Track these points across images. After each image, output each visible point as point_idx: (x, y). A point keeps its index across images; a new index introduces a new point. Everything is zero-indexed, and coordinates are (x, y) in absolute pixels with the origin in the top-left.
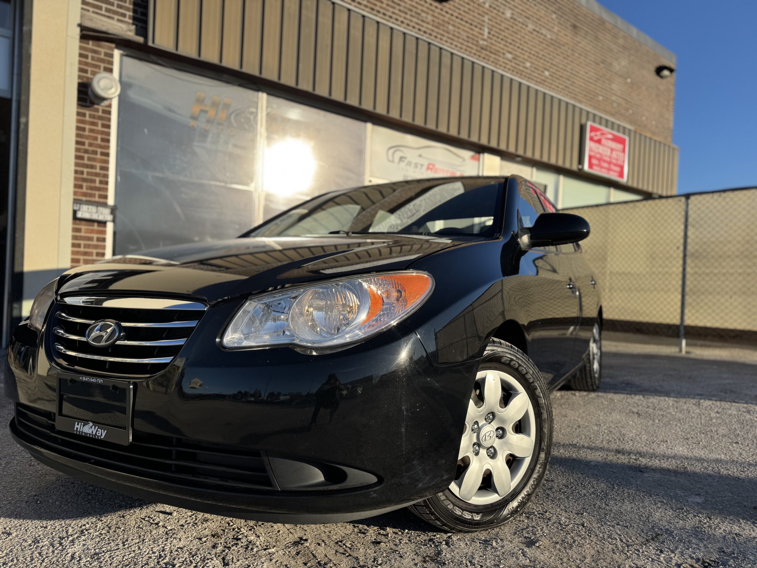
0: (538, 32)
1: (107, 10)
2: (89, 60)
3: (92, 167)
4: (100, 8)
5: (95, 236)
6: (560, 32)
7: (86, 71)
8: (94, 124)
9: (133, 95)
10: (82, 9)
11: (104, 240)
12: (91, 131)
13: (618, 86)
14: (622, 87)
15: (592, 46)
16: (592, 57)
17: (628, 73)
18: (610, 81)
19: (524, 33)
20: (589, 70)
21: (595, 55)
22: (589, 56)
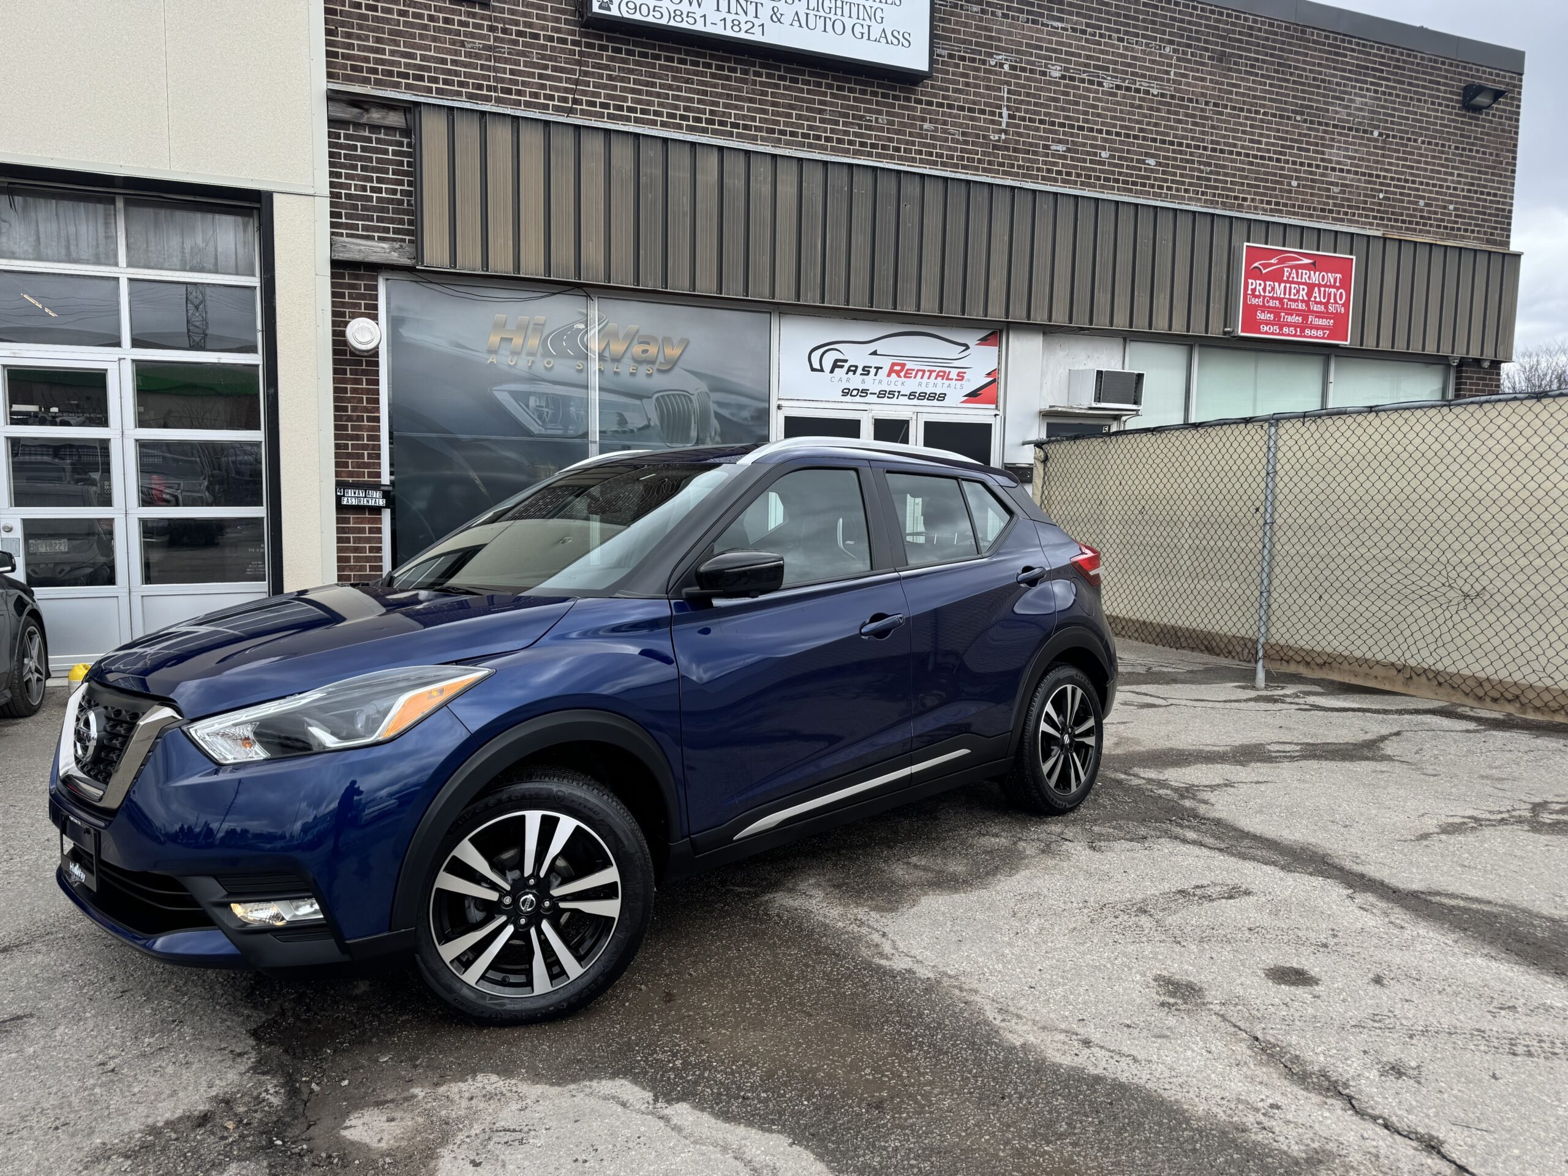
0: (1128, 89)
1: (365, 228)
2: (347, 300)
3: (359, 438)
4: (355, 227)
5: (367, 526)
7: (343, 315)
8: (359, 382)
9: (406, 332)
10: (332, 234)
11: (379, 530)
12: (354, 391)
13: (1347, 149)
14: (1356, 151)
15: (1271, 85)
16: (1271, 107)
17: (1372, 119)
18: (1323, 145)
19: (1094, 99)
20: (1261, 135)
21: (1280, 102)
22: (1264, 106)
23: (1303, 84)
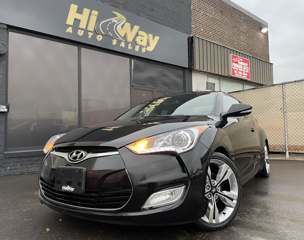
0: (205, 15)
6: (215, 14)
13: (243, 37)
14: (245, 38)
15: (230, 20)
16: (231, 25)
17: (247, 31)
18: (240, 35)
19: (199, 16)
20: (229, 31)
21: (232, 24)
22: (229, 24)
23: (235, 21)
